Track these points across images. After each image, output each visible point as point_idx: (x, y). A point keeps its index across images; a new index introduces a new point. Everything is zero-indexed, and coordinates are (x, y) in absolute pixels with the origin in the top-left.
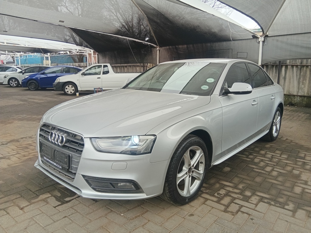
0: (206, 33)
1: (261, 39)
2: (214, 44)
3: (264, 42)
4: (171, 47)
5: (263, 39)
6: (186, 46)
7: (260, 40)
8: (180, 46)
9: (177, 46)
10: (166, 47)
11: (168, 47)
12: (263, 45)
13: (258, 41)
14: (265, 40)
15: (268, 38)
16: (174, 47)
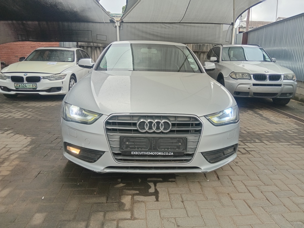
0: (66, 12)
1: (118, 24)
2: (73, 24)
3: (120, 27)
4: (14, 22)
5: (119, 25)
6: (37, 23)
7: (116, 24)
8: (30, 23)
9: (24, 22)
10: (6, 22)
11: (10, 22)
12: (120, 30)
13: (114, 26)
14: (121, 25)
15: (123, 24)
16: (20, 22)
